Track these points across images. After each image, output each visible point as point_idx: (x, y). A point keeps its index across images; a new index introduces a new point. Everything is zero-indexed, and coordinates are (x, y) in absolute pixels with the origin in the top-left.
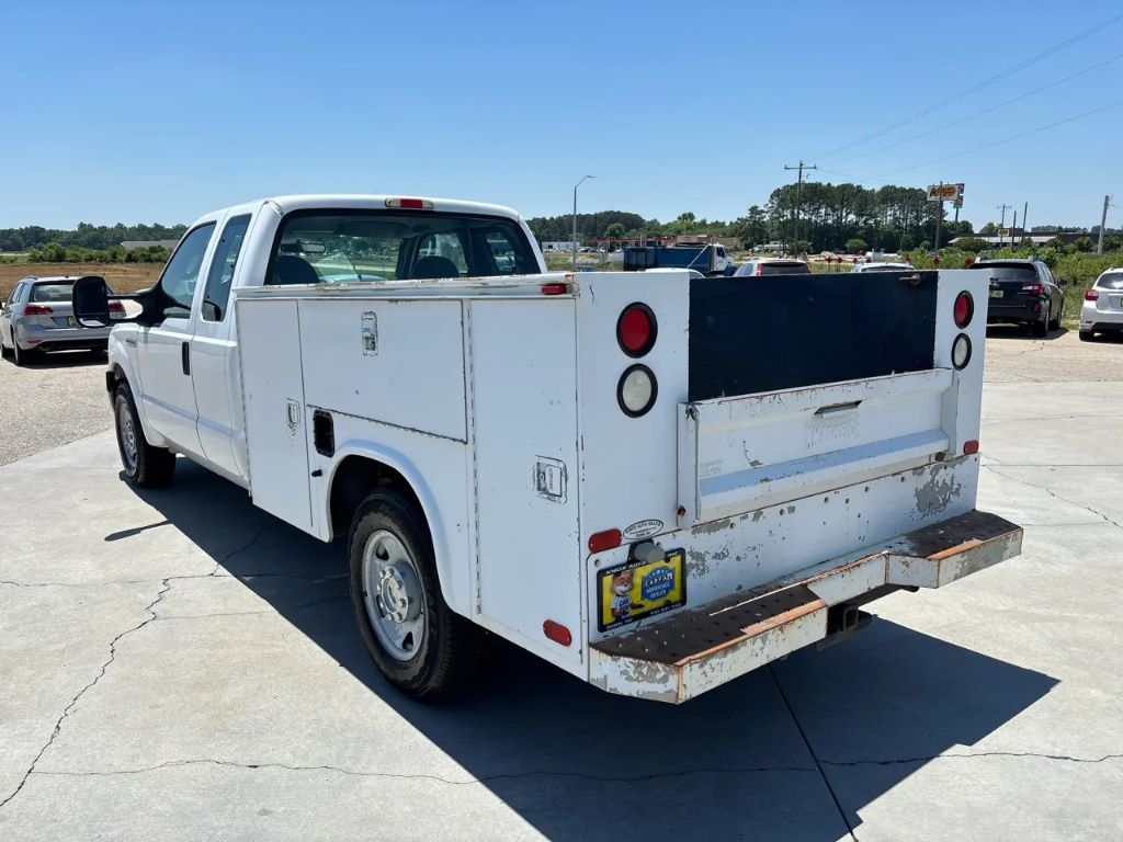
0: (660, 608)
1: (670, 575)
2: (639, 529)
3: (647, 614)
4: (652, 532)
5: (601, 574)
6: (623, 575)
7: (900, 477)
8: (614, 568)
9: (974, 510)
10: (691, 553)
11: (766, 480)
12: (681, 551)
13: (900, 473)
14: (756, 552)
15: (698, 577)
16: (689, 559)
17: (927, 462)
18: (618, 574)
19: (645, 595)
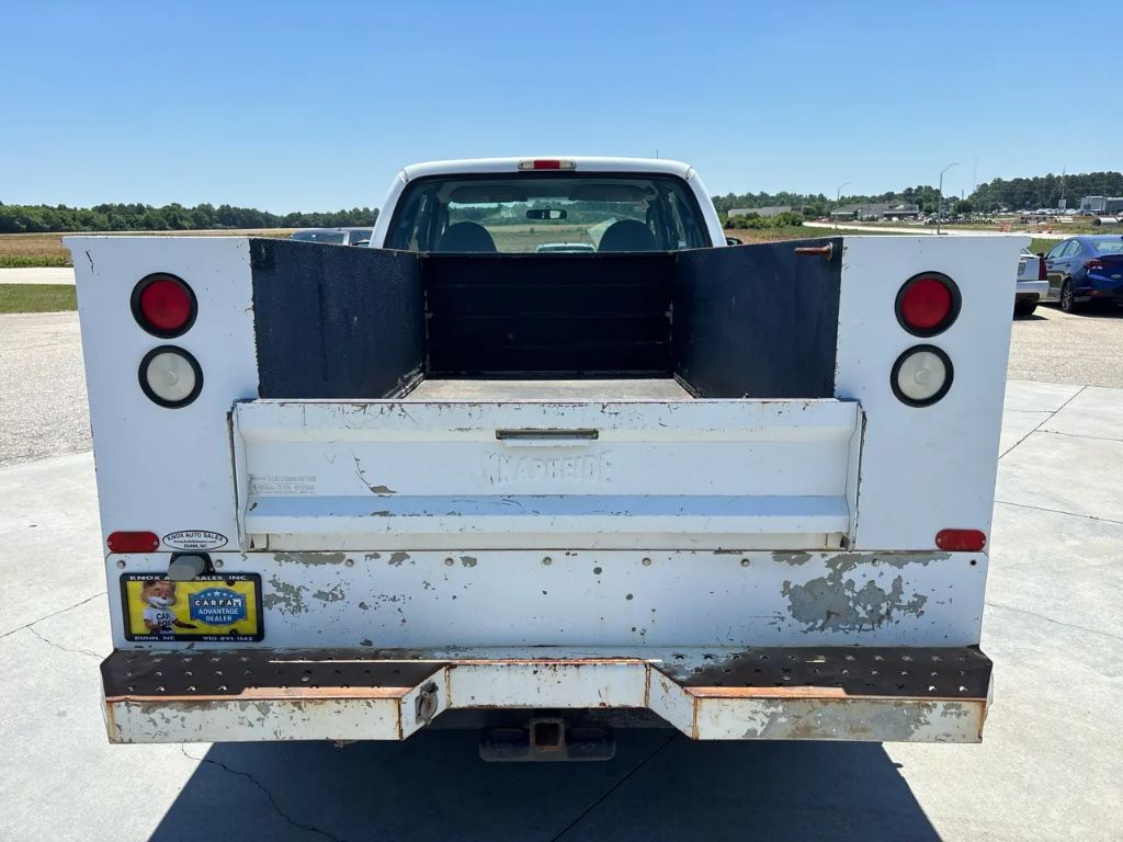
0: (219, 636)
1: (238, 601)
2: (187, 539)
3: (199, 638)
4: (209, 546)
5: (125, 578)
6: (158, 586)
7: (740, 557)
8: (145, 574)
9: (976, 647)
10: (274, 583)
11: (384, 514)
12: (255, 578)
13: (740, 551)
14: (398, 604)
15: (288, 613)
16: (268, 589)
17: (821, 545)
18: (150, 583)
19: (194, 613)
